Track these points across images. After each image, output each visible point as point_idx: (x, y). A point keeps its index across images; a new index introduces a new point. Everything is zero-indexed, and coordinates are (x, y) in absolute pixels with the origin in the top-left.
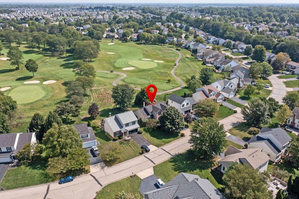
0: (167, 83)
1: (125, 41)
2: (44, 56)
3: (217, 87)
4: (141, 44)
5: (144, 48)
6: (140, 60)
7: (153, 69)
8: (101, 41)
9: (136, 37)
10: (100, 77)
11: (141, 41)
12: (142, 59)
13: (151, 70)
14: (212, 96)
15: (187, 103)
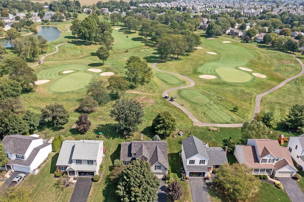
0: (231, 111)
1: (245, 41)
2: (146, 45)
3: (297, 146)
4: (264, 47)
5: (261, 53)
6: (237, 68)
7: (237, 84)
8: (218, 38)
9: (262, 38)
10: (162, 80)
11: (268, 44)
12: (239, 68)
13: (233, 85)
14: (267, 163)
15: (200, 161)
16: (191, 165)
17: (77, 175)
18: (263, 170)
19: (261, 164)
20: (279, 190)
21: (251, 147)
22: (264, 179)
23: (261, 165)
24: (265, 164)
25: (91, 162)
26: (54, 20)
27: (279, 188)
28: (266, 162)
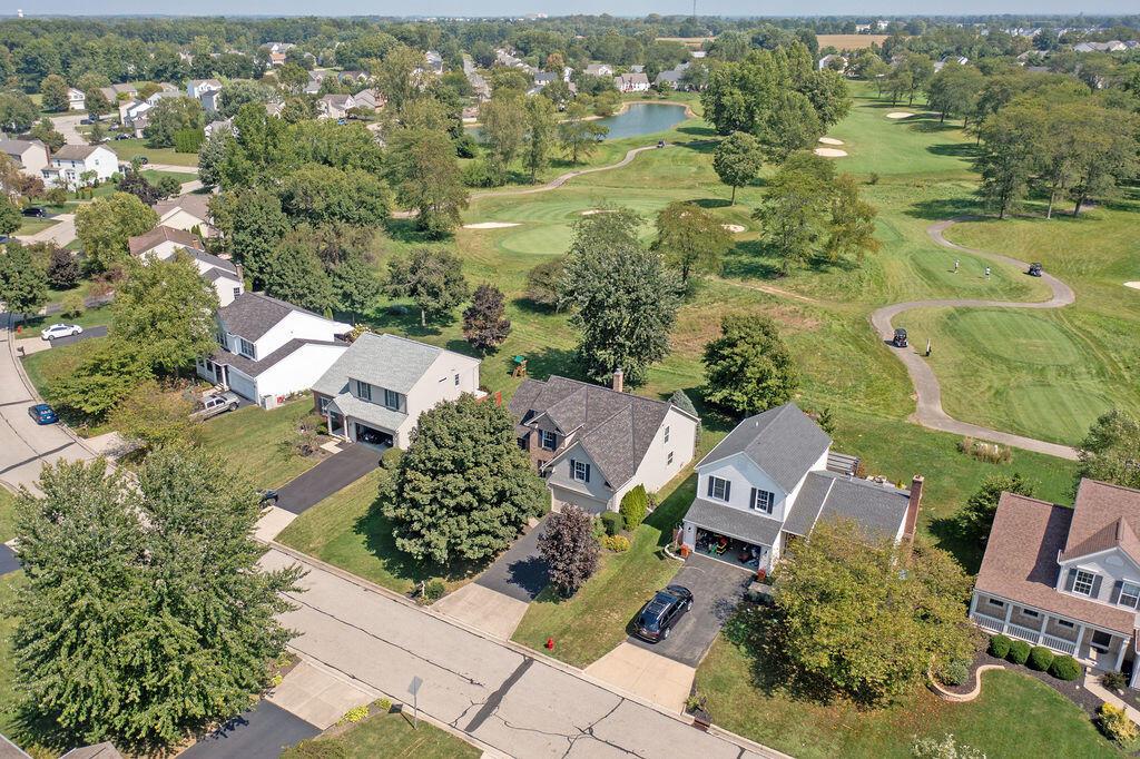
14: (1103, 600)
15: (754, 490)
16: (714, 500)
17: (349, 437)
18: (1063, 628)
19: (1061, 597)
20: (1100, 740)
21: (1050, 509)
22: (1054, 675)
23: (1063, 600)
24: (1085, 603)
25: (394, 400)
26: (691, 87)
27: (1110, 736)
28: (1095, 595)
